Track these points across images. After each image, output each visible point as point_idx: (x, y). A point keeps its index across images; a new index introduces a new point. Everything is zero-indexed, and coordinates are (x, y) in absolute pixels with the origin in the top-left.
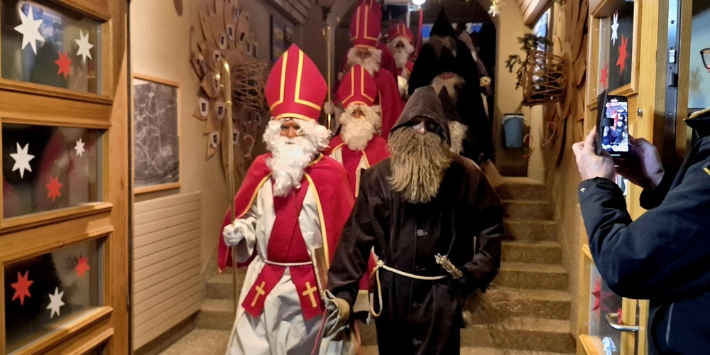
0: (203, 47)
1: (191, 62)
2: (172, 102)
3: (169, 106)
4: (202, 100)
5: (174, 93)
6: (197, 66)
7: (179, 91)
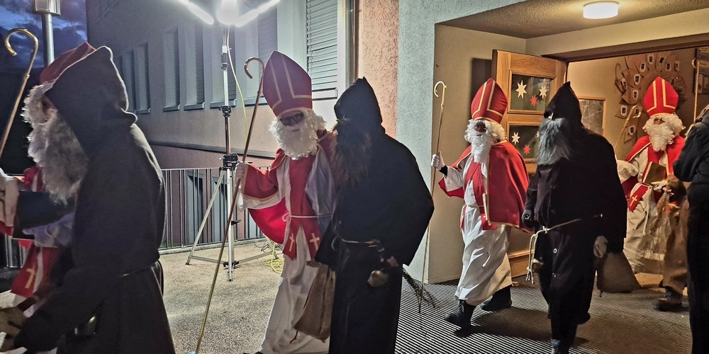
0: (626, 74)
1: (616, 84)
2: (600, 109)
3: (598, 112)
4: (623, 106)
5: (602, 104)
6: (620, 86)
7: (605, 103)
